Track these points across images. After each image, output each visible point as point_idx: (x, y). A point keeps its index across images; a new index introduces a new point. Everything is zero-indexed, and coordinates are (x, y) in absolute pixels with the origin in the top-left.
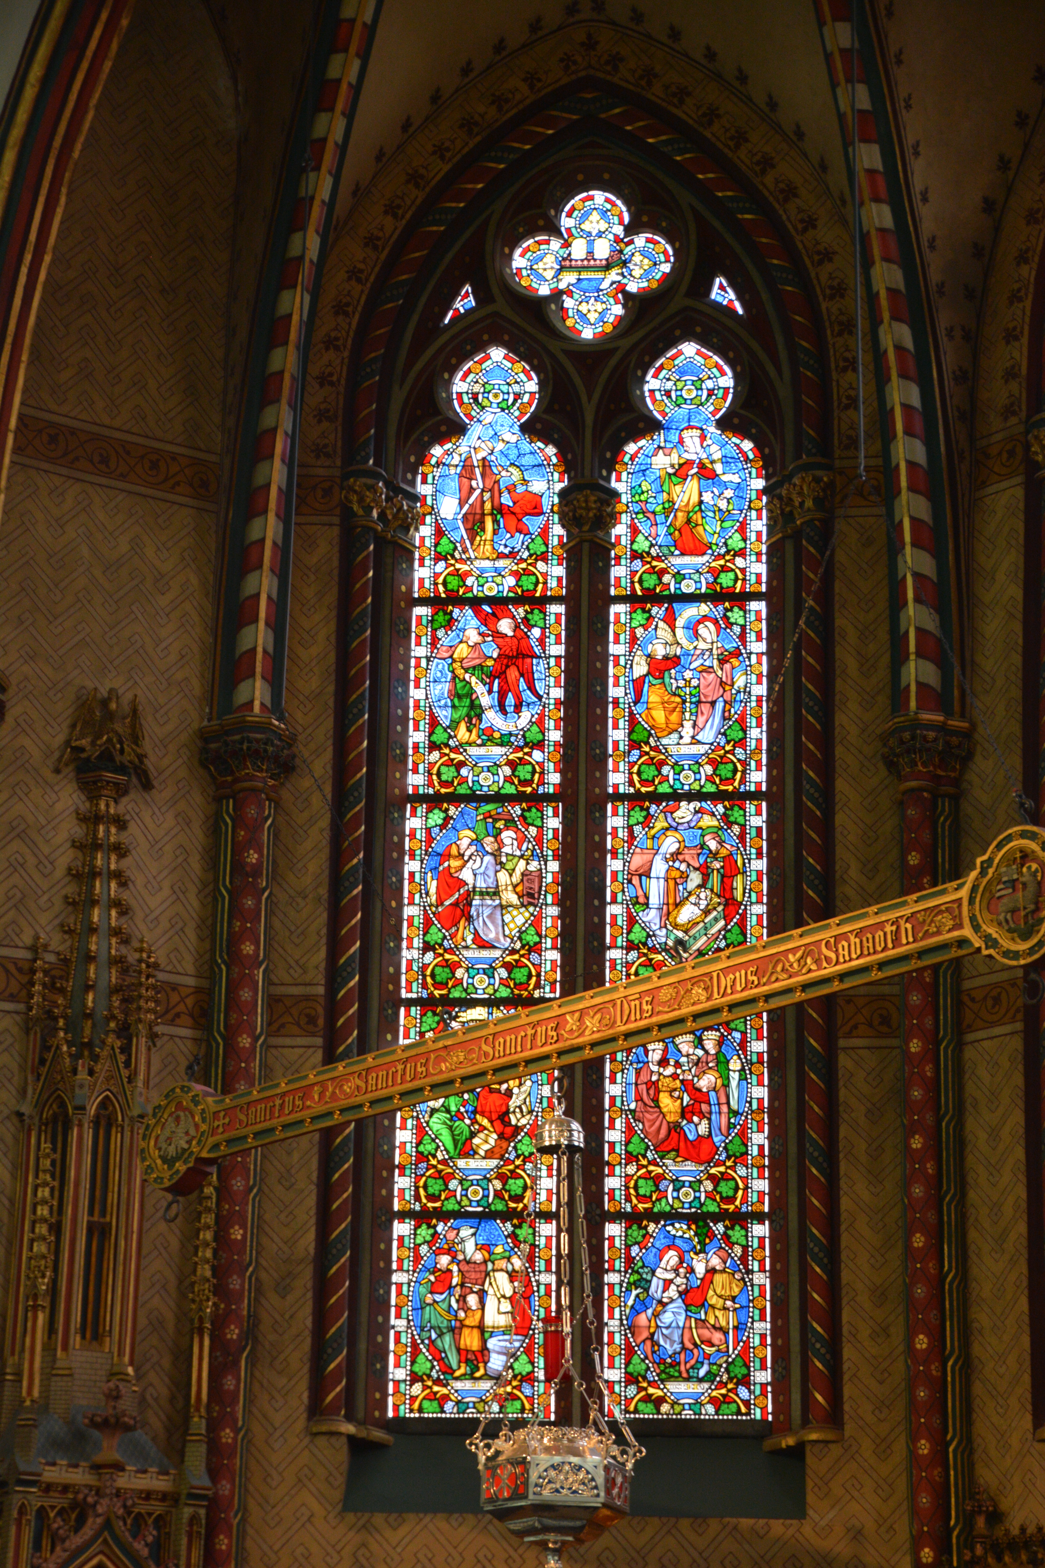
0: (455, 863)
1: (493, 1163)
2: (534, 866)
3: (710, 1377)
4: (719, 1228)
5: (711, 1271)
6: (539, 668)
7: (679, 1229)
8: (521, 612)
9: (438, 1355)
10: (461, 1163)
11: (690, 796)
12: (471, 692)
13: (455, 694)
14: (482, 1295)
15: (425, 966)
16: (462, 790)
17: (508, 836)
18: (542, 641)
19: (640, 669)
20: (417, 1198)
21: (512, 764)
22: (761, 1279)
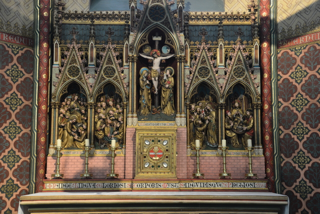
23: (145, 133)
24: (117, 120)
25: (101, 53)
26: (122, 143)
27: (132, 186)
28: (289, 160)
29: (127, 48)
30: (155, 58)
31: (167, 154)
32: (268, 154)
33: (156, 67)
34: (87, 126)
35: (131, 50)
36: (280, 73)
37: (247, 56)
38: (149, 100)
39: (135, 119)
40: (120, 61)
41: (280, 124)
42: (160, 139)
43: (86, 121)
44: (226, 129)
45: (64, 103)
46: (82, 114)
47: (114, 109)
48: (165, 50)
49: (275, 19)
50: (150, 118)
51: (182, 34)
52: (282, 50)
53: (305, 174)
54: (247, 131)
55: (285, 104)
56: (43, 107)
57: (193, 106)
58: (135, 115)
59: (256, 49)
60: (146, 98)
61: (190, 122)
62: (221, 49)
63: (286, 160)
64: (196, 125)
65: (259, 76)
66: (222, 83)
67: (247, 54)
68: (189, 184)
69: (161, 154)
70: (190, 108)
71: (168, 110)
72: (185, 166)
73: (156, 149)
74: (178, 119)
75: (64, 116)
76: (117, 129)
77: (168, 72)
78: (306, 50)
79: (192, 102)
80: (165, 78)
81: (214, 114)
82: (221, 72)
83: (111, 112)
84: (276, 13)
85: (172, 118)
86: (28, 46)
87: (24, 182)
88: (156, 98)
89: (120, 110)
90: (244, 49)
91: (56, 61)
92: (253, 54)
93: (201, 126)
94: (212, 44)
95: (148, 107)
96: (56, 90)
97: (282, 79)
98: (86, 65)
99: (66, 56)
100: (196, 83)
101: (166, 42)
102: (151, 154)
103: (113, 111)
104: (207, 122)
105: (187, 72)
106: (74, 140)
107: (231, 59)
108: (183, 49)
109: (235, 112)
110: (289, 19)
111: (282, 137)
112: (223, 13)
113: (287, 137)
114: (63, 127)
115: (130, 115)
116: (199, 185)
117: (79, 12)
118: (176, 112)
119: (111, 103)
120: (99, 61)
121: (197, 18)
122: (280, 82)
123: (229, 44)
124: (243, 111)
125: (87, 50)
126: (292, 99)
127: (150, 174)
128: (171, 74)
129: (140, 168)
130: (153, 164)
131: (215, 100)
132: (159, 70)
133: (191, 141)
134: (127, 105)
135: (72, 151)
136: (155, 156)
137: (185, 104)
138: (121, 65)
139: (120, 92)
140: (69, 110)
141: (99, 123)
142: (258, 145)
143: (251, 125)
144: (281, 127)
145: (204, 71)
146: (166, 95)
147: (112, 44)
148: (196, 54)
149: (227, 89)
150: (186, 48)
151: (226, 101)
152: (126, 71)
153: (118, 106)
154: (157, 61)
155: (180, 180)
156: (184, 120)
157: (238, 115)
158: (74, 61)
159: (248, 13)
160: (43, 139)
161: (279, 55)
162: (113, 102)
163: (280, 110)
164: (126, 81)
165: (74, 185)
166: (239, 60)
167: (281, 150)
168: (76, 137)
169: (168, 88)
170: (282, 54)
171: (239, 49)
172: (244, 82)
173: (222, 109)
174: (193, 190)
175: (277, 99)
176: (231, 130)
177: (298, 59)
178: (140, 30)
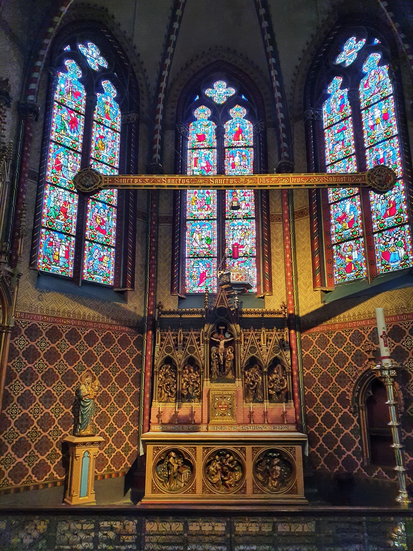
0: (59, 158)
1: (63, 222)
2: (75, 165)
3: (103, 276)
4: (106, 247)
5: (104, 256)
6: (79, 126)
7: (99, 246)
8: (76, 114)
9: (49, 259)
10: (56, 220)
11: (105, 164)
12: (65, 125)
13: (61, 123)
14: (59, 249)
15: (52, 177)
16: (62, 143)
17: (70, 156)
18: (80, 121)
19: (98, 136)
20: (47, 225)
21: (73, 143)
22: (113, 259)
23: (216, 392)
24: (196, 382)
25: (186, 337)
26: (200, 399)
27: (207, 429)
28: (311, 410)
29: (202, 334)
30: (221, 340)
31: (230, 406)
32: (297, 406)
33: (222, 346)
34: (177, 386)
35: (206, 336)
36: (303, 350)
37: (281, 340)
38: (217, 368)
39: (209, 382)
40: (198, 342)
41: (304, 385)
42: (225, 396)
43: (176, 383)
44: (269, 389)
45: (161, 371)
46: (173, 378)
47: (194, 374)
48: (227, 335)
49: (298, 315)
50: (218, 381)
51: (238, 325)
52: (304, 335)
53: (322, 419)
54: (283, 390)
55: (308, 371)
56: (149, 374)
57: (246, 373)
58: (208, 379)
59: (287, 334)
60: (215, 367)
61: (245, 383)
62: (264, 334)
63: (310, 410)
64: (249, 386)
65: (289, 353)
66: (266, 358)
67: (281, 338)
68: (245, 427)
69: (226, 406)
70: (245, 374)
71: (230, 376)
72: (242, 415)
73: (223, 403)
74: (237, 382)
75: (162, 379)
76: (197, 388)
77: (230, 350)
78: (318, 336)
79: (245, 370)
80: (228, 354)
81: (261, 378)
82: (264, 350)
83: (192, 376)
84: (298, 310)
85: (233, 381)
86: (140, 333)
87: (136, 425)
88: (222, 367)
89: (198, 376)
90: (279, 335)
91: (158, 343)
92: (285, 338)
93: (252, 386)
94: (258, 331)
95: (217, 374)
96: (158, 362)
97: (305, 354)
98: (176, 345)
99: (164, 340)
100: (248, 357)
101: (228, 330)
102: (220, 406)
103: (194, 376)
104: (256, 383)
105: (242, 350)
106: (168, 396)
107: (270, 341)
108: (239, 335)
109: (274, 376)
110: (308, 315)
111: (306, 394)
112: (264, 310)
113: (310, 393)
114: (161, 387)
115: (205, 379)
116: (252, 427)
117: (172, 310)
118: (235, 377)
119: (192, 370)
120: (185, 343)
121: (247, 313)
122: (303, 356)
123: (269, 331)
124: (280, 376)
125: (177, 335)
126: (312, 368)
127: (219, 420)
128: (231, 351)
129: (213, 416)
130: (221, 413)
131: (261, 368)
132: (224, 349)
133: (245, 397)
134: (203, 372)
135: (167, 404)
136: (222, 408)
137: (241, 371)
138: (199, 345)
139: (199, 363)
140: (165, 375)
141: (185, 384)
142: (290, 399)
143: (285, 386)
144: (306, 387)
145: (253, 349)
146: (229, 365)
147: (194, 331)
148: (247, 338)
149: (269, 361)
150: (241, 333)
151: (268, 369)
152: (202, 349)
153: (197, 372)
154: (222, 342)
155: (239, 424)
156: (240, 383)
157: (277, 379)
158: (169, 343)
159: (280, 310)
160: (148, 396)
161: (302, 338)
162: (193, 369)
163: (305, 375)
164: (202, 356)
165: (169, 427)
166: (276, 342)
167: (305, 403)
168: (170, 394)
169: (230, 361)
170: (304, 338)
171: (276, 335)
172: (280, 357)
173: (265, 375)
174: (248, 431)
175: (302, 368)
176: (272, 389)
177: (314, 342)
178: (211, 323)
